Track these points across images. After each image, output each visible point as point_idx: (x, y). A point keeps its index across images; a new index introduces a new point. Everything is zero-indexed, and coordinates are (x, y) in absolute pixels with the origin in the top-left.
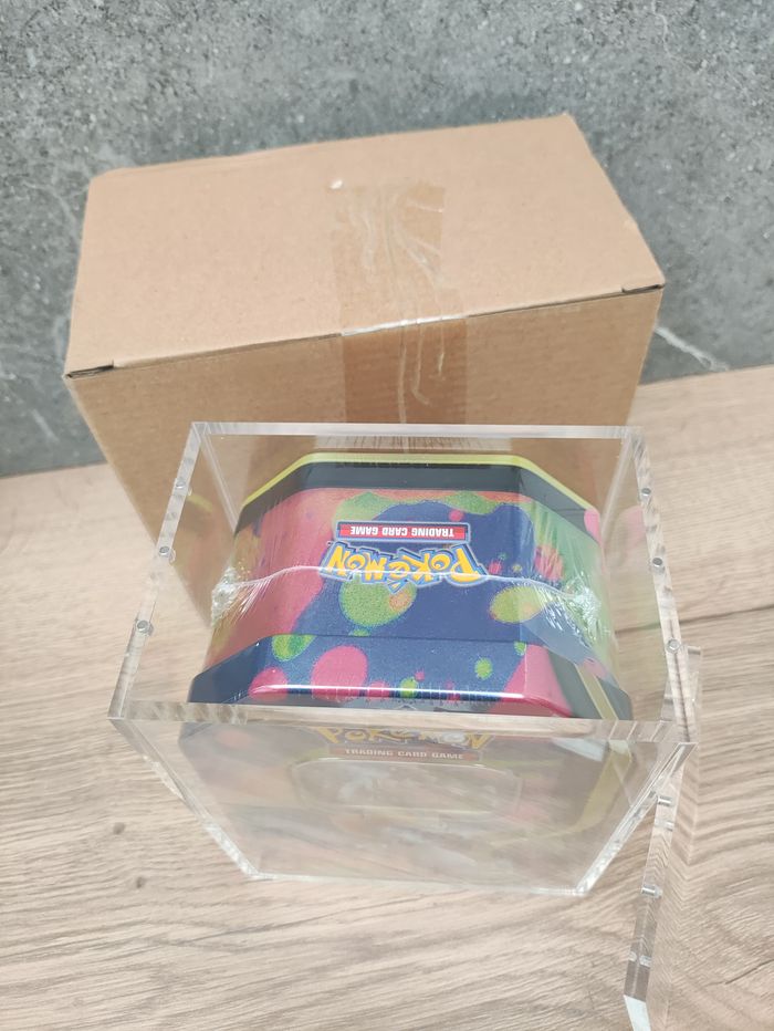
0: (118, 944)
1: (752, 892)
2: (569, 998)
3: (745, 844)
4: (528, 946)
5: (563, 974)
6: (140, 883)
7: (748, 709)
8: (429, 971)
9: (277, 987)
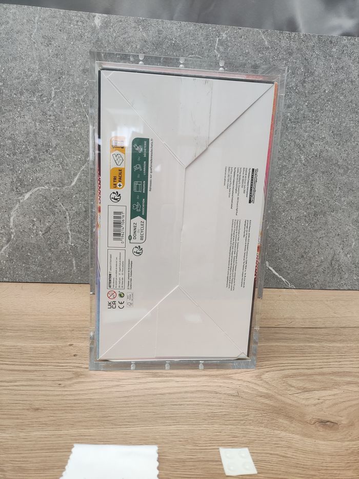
0: (63, 366)
1: (300, 378)
2: (230, 392)
3: (298, 369)
4: (216, 381)
5: (228, 387)
6: (75, 355)
7: (299, 344)
8: (178, 382)
9: (119, 380)
